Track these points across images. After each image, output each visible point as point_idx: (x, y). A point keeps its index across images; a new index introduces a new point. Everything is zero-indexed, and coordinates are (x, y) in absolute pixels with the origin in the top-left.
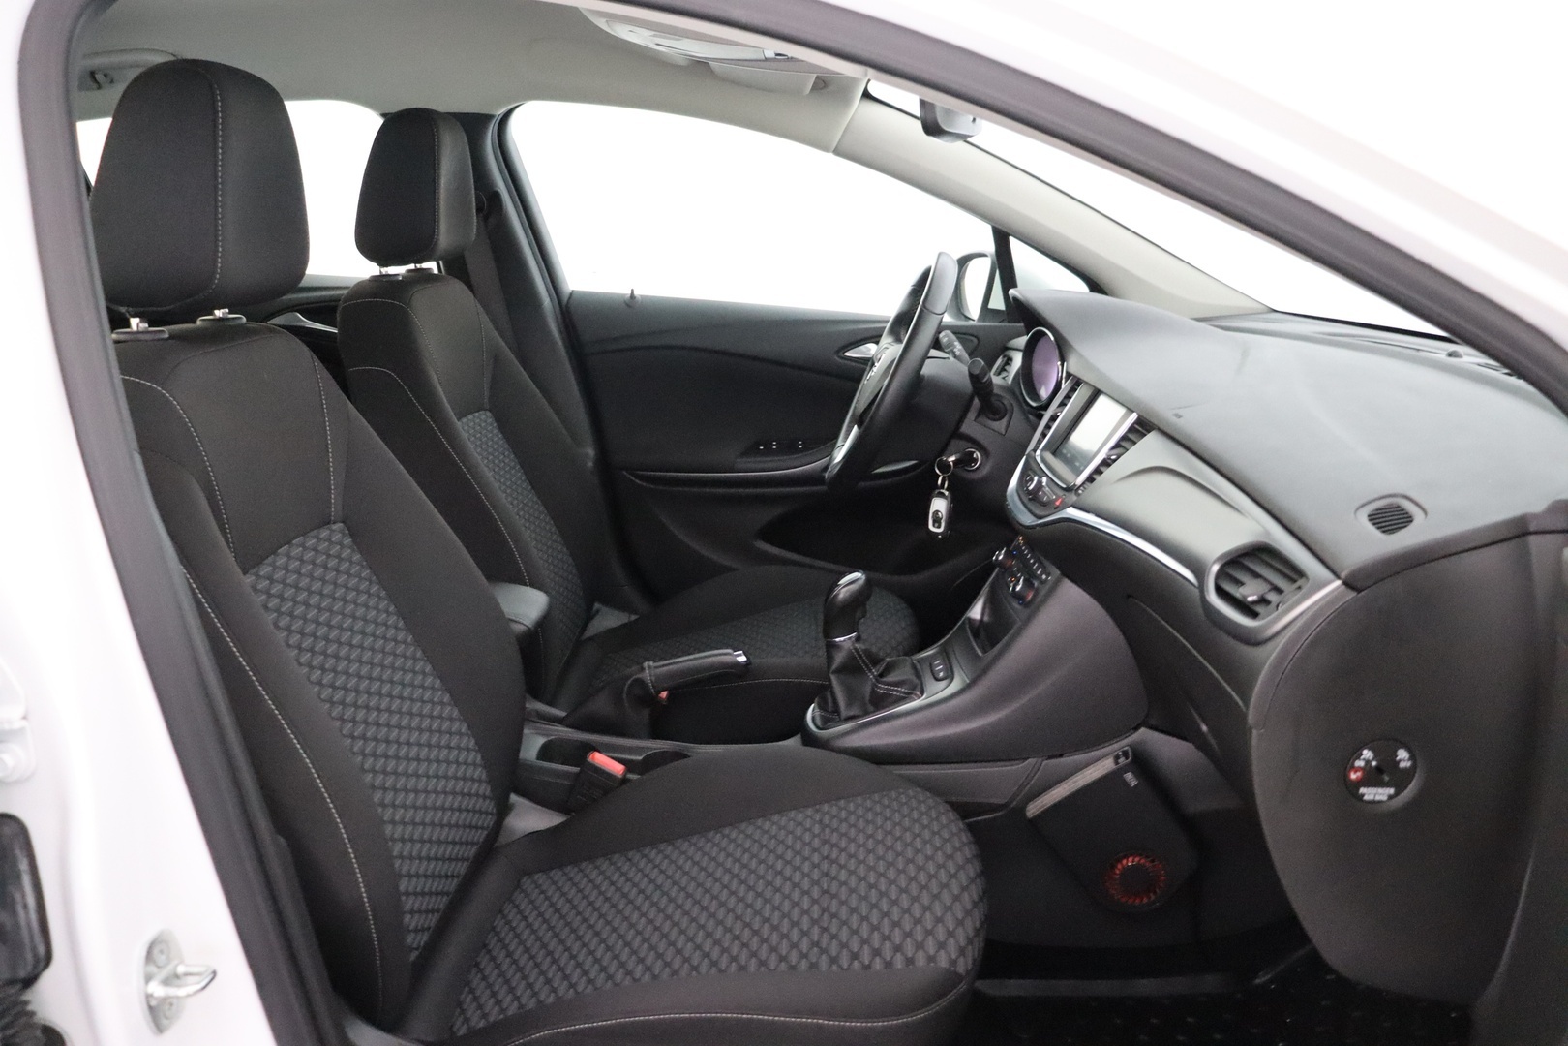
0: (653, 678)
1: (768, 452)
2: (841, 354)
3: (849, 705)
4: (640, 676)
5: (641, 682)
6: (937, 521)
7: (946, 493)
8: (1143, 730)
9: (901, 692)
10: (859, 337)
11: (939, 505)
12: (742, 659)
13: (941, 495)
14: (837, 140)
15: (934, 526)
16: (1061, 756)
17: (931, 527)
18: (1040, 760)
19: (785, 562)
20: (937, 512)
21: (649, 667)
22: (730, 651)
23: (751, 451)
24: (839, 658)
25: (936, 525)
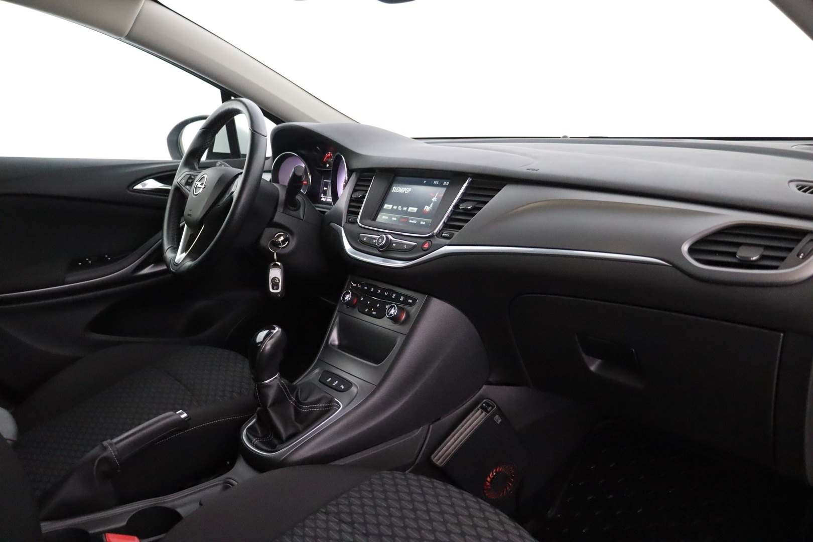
0: (117, 453)
1: (86, 266)
2: (131, 189)
3: (286, 426)
4: (105, 454)
5: (107, 460)
6: (275, 285)
7: (279, 264)
8: (484, 387)
9: (320, 407)
10: (140, 176)
11: (276, 273)
12: (184, 415)
13: (276, 266)
14: (130, 28)
15: (273, 289)
16: (439, 419)
17: (271, 290)
18: (426, 427)
19: (118, 343)
20: (274, 279)
21: (111, 445)
22: (171, 413)
23: (73, 267)
24: (271, 394)
25: (275, 287)
